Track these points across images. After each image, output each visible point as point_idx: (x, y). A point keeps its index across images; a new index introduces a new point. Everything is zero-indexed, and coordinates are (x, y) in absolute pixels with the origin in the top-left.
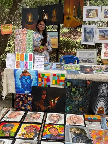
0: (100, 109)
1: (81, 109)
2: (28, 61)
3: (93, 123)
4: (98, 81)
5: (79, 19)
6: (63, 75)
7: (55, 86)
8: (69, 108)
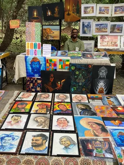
0: (100, 89)
1: (84, 90)
2: (37, 49)
3: (95, 100)
4: (98, 65)
5: (78, 15)
6: (68, 61)
7: (61, 70)
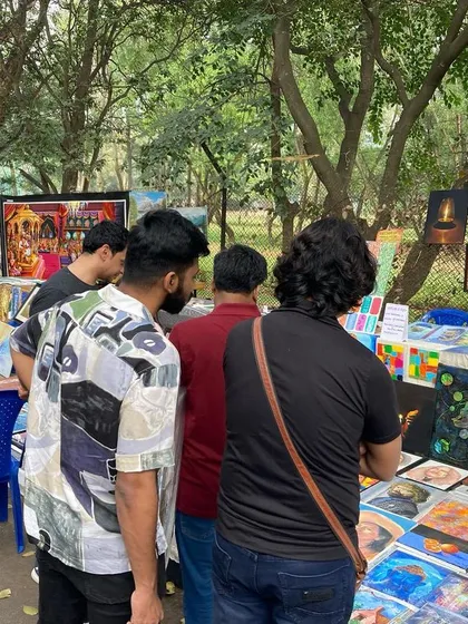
8: (443, 445)
